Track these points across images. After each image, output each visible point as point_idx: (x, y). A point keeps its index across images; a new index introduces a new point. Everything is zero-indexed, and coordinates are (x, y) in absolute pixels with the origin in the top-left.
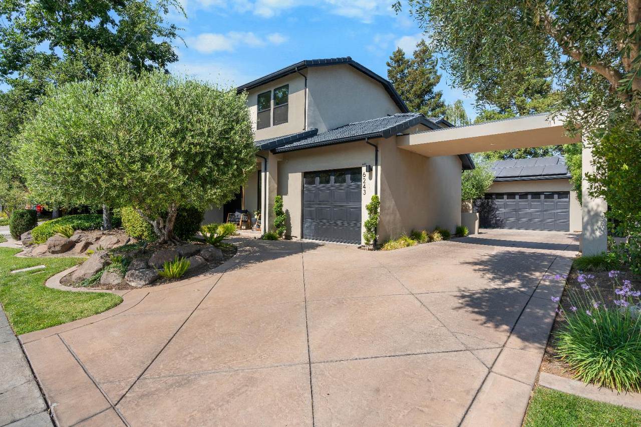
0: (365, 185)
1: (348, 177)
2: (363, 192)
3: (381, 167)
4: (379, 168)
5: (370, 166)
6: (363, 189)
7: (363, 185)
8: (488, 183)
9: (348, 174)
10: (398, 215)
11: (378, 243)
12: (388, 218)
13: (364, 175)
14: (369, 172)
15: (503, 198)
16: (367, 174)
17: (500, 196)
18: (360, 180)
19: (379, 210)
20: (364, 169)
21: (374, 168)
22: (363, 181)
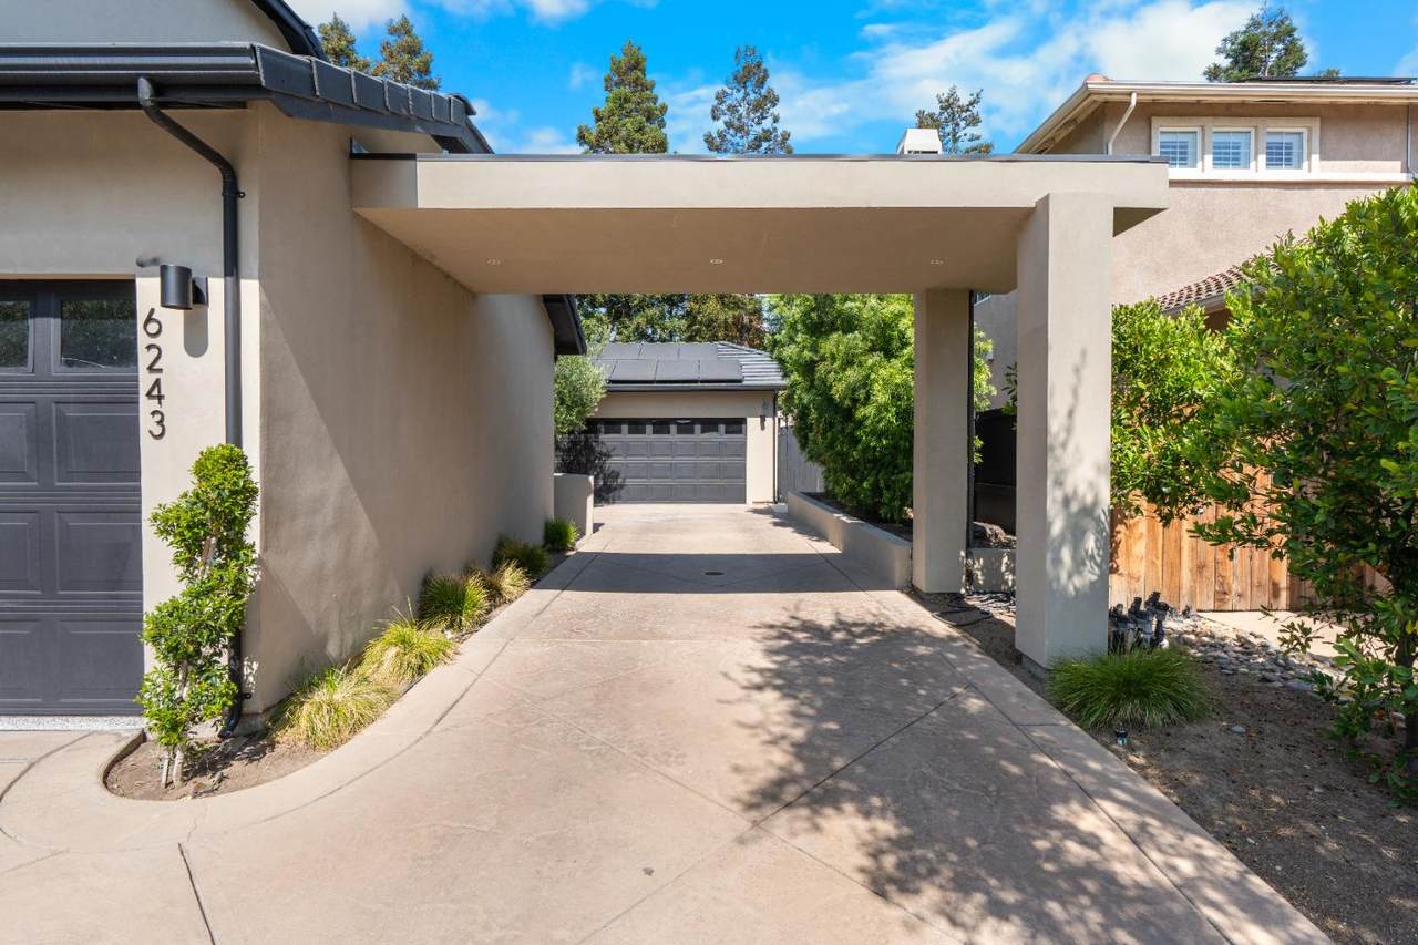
0: (157, 383)
1: (46, 333)
2: (147, 423)
3: (264, 288)
4: (251, 290)
5: (184, 273)
6: (146, 406)
7: (145, 381)
8: (598, 394)
9: (46, 314)
10: (365, 531)
11: (255, 705)
12: (310, 556)
13: (153, 328)
14: (184, 306)
15: (619, 432)
16: (173, 320)
17: (613, 425)
18: (127, 354)
19: (253, 533)
20: (148, 291)
21: (216, 288)
22: (145, 358)
